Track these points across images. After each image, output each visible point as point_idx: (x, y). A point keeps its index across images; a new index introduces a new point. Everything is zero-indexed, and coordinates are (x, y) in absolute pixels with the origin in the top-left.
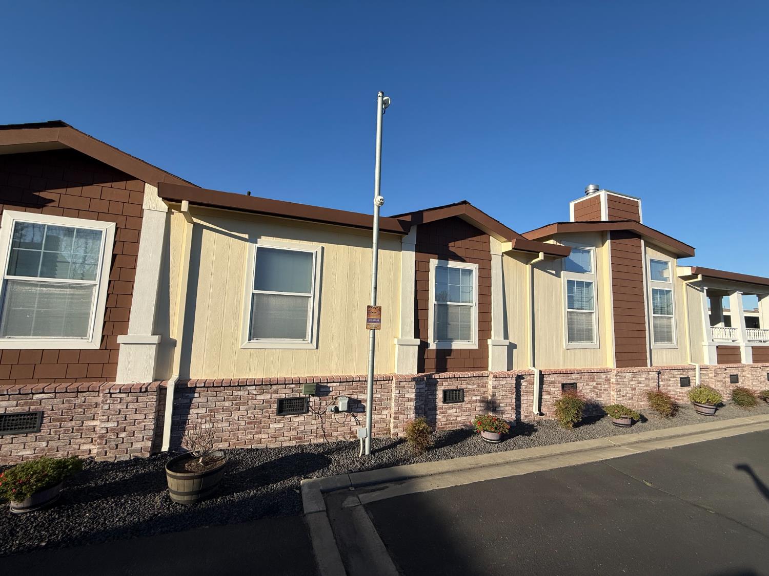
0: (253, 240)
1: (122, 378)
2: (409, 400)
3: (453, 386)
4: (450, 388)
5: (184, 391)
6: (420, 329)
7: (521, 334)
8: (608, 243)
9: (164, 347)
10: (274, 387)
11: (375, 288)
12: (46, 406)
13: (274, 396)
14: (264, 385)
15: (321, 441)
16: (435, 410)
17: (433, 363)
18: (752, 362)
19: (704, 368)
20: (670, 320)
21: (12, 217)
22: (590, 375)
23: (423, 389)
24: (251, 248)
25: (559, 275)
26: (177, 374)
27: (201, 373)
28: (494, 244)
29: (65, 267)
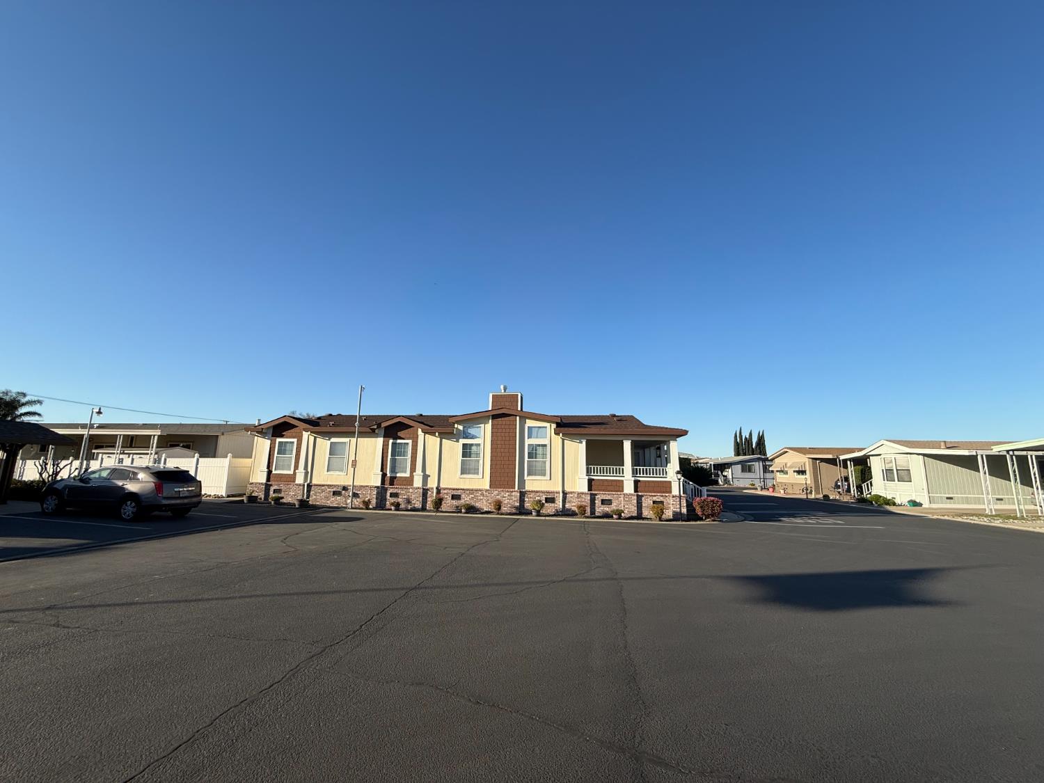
0: (329, 440)
1: (297, 482)
2: (374, 495)
3: (395, 491)
4: (393, 492)
5: (309, 486)
6: (383, 468)
7: (432, 470)
8: (490, 421)
9: (306, 473)
10: (332, 487)
11: (355, 454)
12: (282, 488)
13: (332, 490)
14: (329, 486)
15: (345, 506)
16: (386, 500)
17: (387, 482)
18: (632, 492)
19: (571, 493)
20: (545, 462)
21: (278, 440)
22: (472, 491)
23: (381, 491)
24: (329, 442)
25: (458, 441)
26: (309, 482)
27: (314, 482)
28: (420, 430)
29: (287, 452)
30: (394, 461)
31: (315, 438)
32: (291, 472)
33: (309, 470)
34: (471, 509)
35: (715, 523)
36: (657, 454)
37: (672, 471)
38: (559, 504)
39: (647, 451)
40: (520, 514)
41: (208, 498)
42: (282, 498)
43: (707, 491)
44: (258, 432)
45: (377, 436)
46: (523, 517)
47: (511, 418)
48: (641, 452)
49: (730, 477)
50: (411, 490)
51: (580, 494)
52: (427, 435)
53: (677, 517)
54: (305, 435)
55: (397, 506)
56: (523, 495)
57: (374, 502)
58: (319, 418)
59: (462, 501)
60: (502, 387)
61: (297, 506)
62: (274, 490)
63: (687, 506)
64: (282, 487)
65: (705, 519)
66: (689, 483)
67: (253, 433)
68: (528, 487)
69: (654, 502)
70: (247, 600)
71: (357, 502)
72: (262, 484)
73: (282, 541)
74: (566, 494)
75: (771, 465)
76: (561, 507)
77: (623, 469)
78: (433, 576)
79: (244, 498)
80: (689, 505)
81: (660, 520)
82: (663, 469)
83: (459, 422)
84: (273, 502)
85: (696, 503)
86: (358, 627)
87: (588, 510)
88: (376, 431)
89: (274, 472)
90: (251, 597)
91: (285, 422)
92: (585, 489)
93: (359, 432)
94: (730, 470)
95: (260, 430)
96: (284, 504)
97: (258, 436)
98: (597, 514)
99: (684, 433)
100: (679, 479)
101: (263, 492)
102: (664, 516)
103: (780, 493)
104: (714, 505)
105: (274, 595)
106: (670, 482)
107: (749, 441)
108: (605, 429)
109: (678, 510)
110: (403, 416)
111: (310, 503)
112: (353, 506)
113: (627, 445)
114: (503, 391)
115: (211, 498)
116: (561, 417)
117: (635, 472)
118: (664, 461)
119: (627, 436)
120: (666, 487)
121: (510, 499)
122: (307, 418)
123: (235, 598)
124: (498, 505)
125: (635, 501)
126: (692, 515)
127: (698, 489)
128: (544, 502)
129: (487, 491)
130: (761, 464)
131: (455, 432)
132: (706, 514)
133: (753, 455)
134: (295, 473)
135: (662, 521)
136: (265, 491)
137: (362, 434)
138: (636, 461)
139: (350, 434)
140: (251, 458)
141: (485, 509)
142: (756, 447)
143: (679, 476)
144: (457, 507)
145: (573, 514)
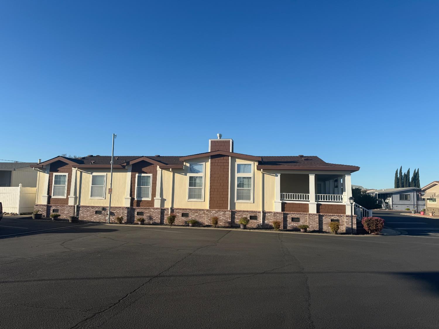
0: (91, 174)
1: (69, 204)
2: (125, 213)
3: (141, 210)
4: (139, 211)
5: (78, 207)
6: (132, 194)
7: (167, 195)
8: (210, 160)
9: (76, 198)
10: (95, 208)
11: (111, 184)
13: (95, 210)
14: (93, 207)
15: (105, 221)
16: (134, 217)
17: (135, 204)
18: (315, 212)
19: (269, 212)
20: (250, 190)
21: (55, 174)
22: (196, 211)
23: (131, 211)
24: (91, 176)
25: (186, 175)
26: (78, 204)
27: (82, 204)
28: (158, 167)
29: (61, 183)
30: (139, 189)
31: (81, 173)
32: (65, 197)
33: (78, 196)
34: (196, 223)
35: (378, 236)
36: (335, 185)
37: (346, 198)
38: (260, 220)
39: (327, 183)
40: (232, 227)
41: (7, 215)
42: (59, 215)
43: (373, 213)
44: (39, 168)
45: (126, 171)
46: (234, 229)
47: (225, 158)
48: (322, 184)
49: (391, 204)
50: (152, 210)
51: (275, 214)
52: (163, 171)
53: (349, 231)
54: (74, 170)
55: (142, 221)
56: (233, 213)
57: (125, 218)
58: (84, 158)
59: (190, 218)
60: (218, 135)
61: (70, 221)
62: (53, 210)
63: (357, 223)
64: (59, 208)
65: (371, 233)
66: (359, 207)
67: (36, 169)
68: (238, 207)
69: (332, 220)
70: (40, 282)
71: (113, 218)
72: (44, 205)
73: (61, 245)
74: (265, 213)
75: (423, 195)
76: (261, 222)
77: (308, 196)
78: (169, 268)
79: (33, 216)
80: (359, 223)
81: (336, 233)
82: (339, 196)
83: (187, 161)
84: (52, 218)
85: (364, 222)
86: (117, 301)
87: (282, 225)
88: (126, 167)
89: (53, 197)
90: (42, 280)
91: (59, 161)
92: (279, 210)
93: (113, 168)
94: (391, 199)
95: (42, 167)
96: (61, 220)
97: (40, 171)
98: (288, 228)
99: (356, 169)
100: (352, 204)
101: (46, 212)
102: (339, 231)
103: (430, 216)
104: (378, 223)
105: (57, 279)
106: (344, 206)
107: (407, 176)
108: (295, 166)
109: (350, 226)
110: (145, 157)
111: (79, 219)
112: (110, 222)
113: (312, 178)
114: (219, 138)
115: (9, 215)
116: (262, 157)
117: (317, 198)
118: (340, 190)
119: (312, 171)
120: (342, 209)
121: (224, 217)
122: (75, 158)
123: (31, 281)
124: (216, 221)
125: (318, 219)
126: (360, 230)
127: (366, 211)
128: (249, 219)
129: (207, 210)
130: (415, 194)
131: (184, 168)
132: (372, 229)
133: (410, 187)
134: (67, 198)
135: (337, 234)
136: (47, 211)
137: (116, 170)
138: (319, 190)
139: (107, 170)
140: (36, 187)
141: (206, 224)
142: (412, 182)
143: (352, 201)
144: (186, 222)
145: (271, 228)
